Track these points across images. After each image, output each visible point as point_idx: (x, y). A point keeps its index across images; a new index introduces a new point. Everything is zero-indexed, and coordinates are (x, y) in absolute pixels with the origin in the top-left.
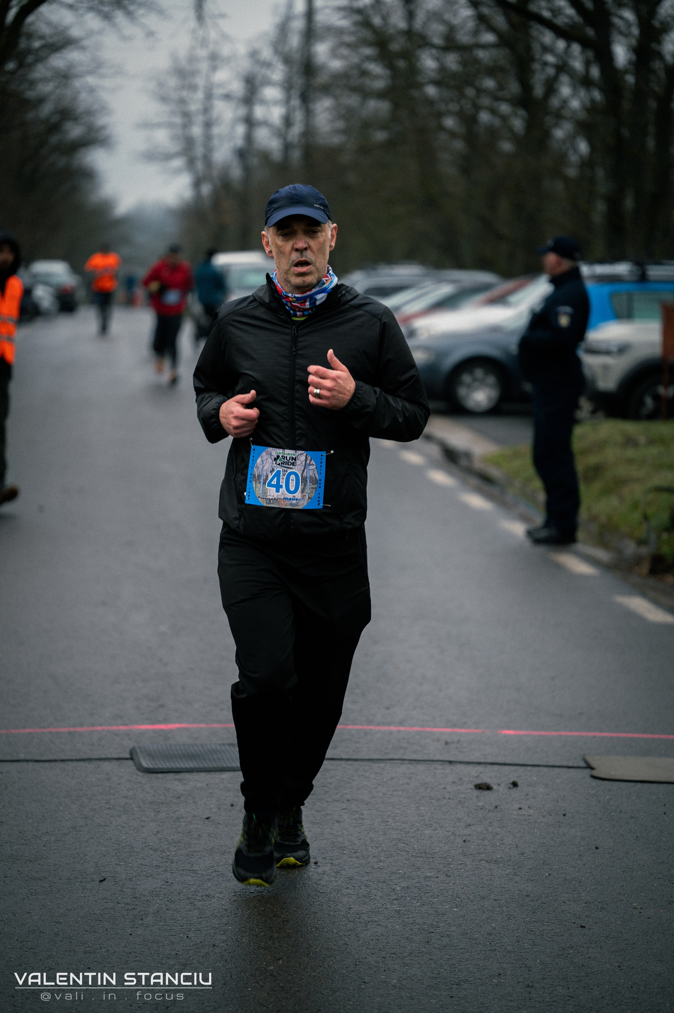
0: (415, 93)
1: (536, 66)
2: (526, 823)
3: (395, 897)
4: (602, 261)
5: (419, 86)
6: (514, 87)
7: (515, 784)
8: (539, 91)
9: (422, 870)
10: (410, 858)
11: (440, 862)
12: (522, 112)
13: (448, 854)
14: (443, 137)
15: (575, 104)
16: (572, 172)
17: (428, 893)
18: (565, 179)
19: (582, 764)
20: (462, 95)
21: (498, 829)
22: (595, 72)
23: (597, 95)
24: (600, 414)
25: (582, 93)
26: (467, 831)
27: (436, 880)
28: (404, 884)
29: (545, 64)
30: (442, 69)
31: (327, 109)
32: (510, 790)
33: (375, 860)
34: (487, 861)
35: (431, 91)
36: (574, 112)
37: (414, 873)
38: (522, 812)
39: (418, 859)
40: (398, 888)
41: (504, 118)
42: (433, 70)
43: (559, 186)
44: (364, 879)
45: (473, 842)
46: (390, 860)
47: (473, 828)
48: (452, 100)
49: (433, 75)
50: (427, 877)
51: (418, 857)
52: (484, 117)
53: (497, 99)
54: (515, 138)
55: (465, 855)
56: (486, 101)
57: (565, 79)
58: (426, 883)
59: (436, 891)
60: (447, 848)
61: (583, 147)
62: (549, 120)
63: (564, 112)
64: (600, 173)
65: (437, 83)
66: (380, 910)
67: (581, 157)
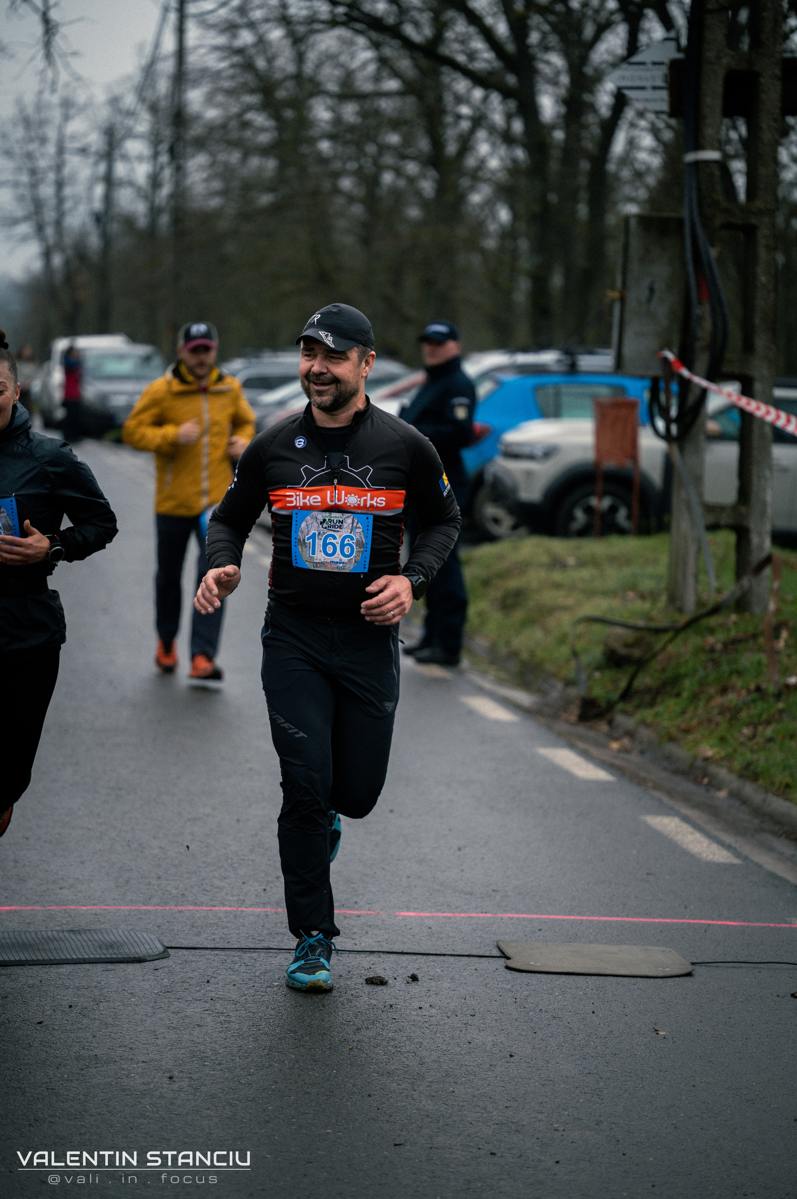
0: (305, 149)
1: (449, 119)
4: (525, 350)
5: (312, 141)
6: (424, 144)
8: (451, 148)
12: (432, 173)
14: (339, 201)
15: (494, 163)
16: (491, 243)
18: (483, 252)
20: (361, 152)
22: (518, 126)
23: (520, 153)
24: (522, 530)
25: (503, 150)
29: (459, 117)
30: (337, 121)
31: (201, 168)
35: (325, 146)
36: (493, 173)
41: (411, 180)
42: (327, 122)
43: (476, 260)
48: (349, 159)
49: (327, 128)
52: (388, 178)
53: (404, 157)
54: (425, 204)
56: (388, 159)
57: (481, 134)
61: (504, 215)
62: (465, 182)
63: (480, 174)
64: (524, 244)
65: (332, 137)
67: (501, 226)
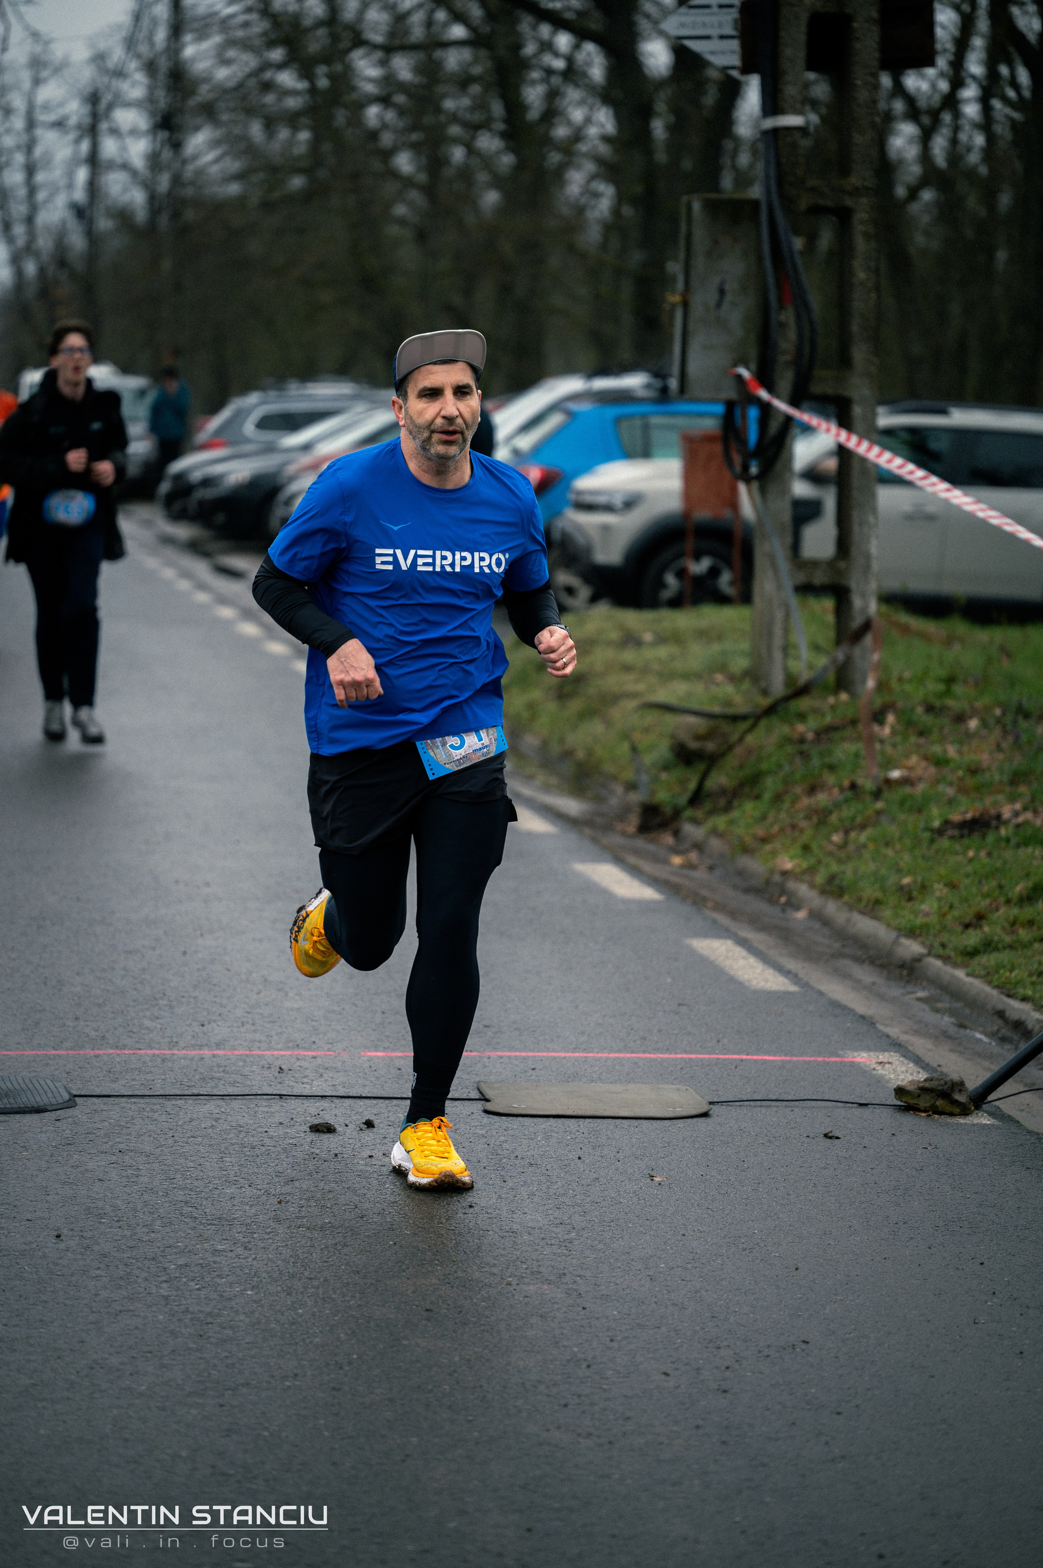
1: (533, 74)
2: (375, 1175)
3: (164, 1278)
5: (358, 108)
6: (497, 108)
7: (369, 1124)
9: (212, 1242)
10: (197, 1226)
11: (239, 1230)
13: (253, 1220)
17: (214, 1271)
18: (580, 253)
19: (475, 1095)
21: (333, 1185)
24: (602, 601)
26: (287, 1189)
27: (230, 1254)
28: (181, 1261)
30: (388, 79)
32: (360, 1132)
33: (145, 1230)
34: (308, 1228)
35: (373, 113)
37: (199, 1246)
38: (374, 1161)
39: (209, 1227)
40: (173, 1266)
42: (375, 81)
44: (126, 1255)
45: (293, 1203)
46: (168, 1229)
47: (297, 1184)
49: (376, 88)
50: (216, 1250)
51: (208, 1225)
52: (457, 154)
53: (474, 127)
54: (503, 182)
55: (277, 1220)
58: (215, 1259)
59: (225, 1269)
60: (253, 1211)
63: (578, 146)
65: (382, 101)
66: (140, 1296)
67: (602, 218)
